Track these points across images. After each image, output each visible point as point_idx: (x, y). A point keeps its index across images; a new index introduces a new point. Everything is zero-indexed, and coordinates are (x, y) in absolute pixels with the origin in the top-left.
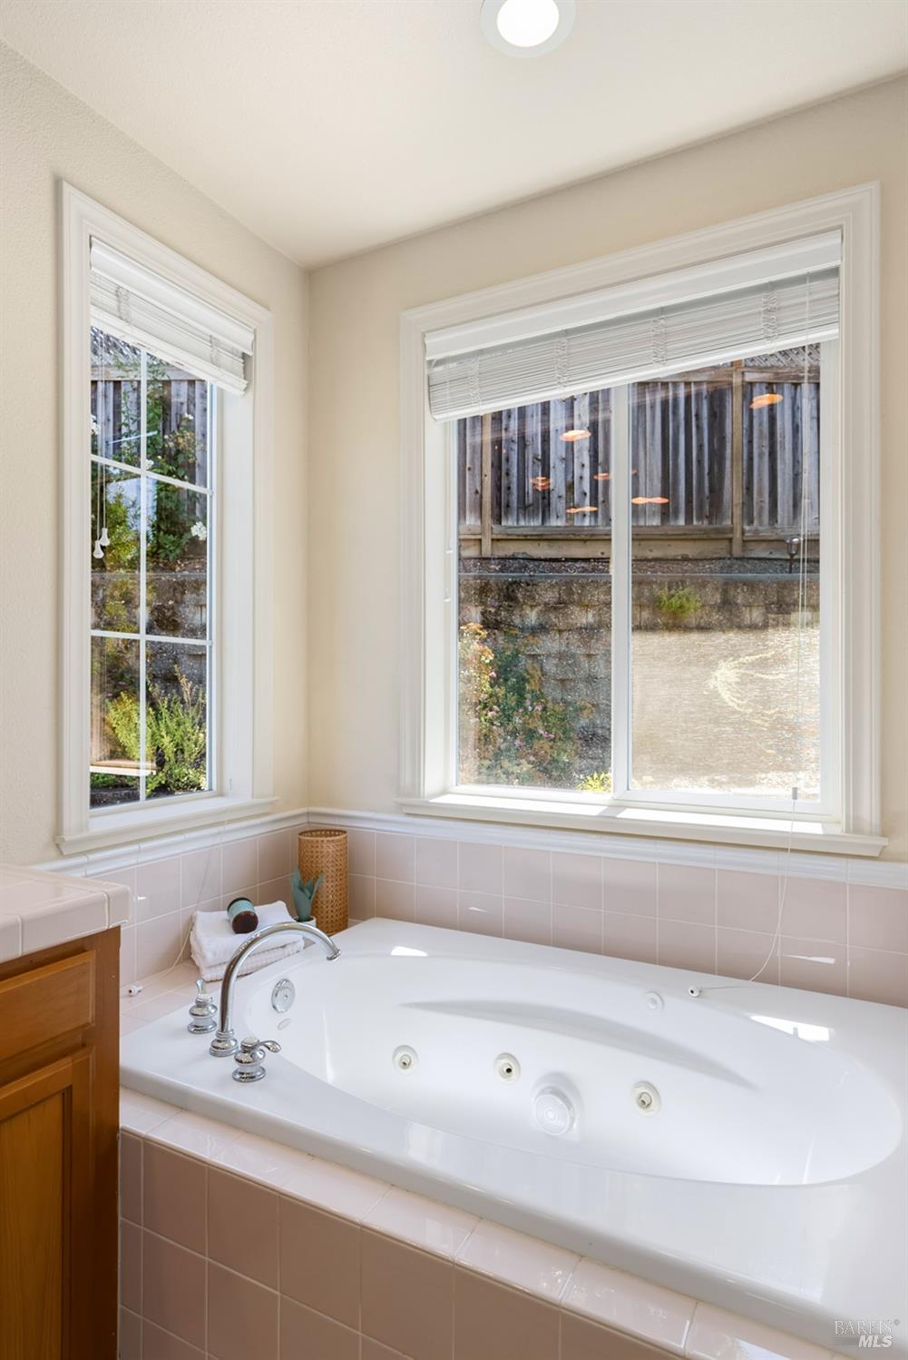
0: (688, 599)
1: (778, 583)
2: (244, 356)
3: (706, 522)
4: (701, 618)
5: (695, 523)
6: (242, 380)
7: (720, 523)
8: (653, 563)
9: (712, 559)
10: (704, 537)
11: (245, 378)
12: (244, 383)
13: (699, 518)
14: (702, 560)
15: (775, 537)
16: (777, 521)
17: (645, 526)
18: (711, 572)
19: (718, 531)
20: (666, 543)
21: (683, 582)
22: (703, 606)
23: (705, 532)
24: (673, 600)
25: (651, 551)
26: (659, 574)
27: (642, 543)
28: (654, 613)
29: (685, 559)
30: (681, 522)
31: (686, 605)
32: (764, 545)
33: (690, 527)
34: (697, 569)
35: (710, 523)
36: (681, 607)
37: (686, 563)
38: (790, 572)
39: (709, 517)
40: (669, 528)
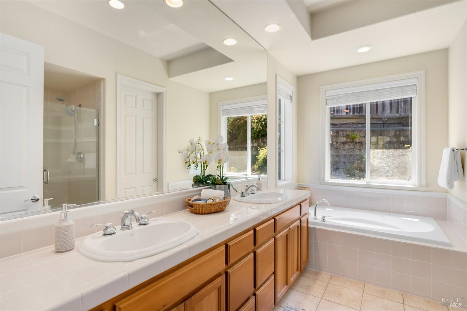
0: (357, 135)
1: (380, 130)
2: (290, 96)
3: (358, 114)
4: (360, 140)
5: (355, 114)
6: (290, 101)
7: (362, 114)
8: (344, 125)
9: (360, 124)
10: (358, 118)
11: (291, 100)
12: (291, 101)
13: (356, 113)
14: (358, 124)
15: (377, 117)
16: (378, 113)
17: (342, 115)
18: (361, 127)
19: (362, 116)
20: (347, 119)
21: (355, 130)
22: (360, 137)
23: (358, 116)
24: (353, 135)
25: (343, 121)
26: (348, 128)
27: (341, 119)
28: (347, 138)
29: (353, 124)
30: (352, 114)
31: (356, 136)
32: (375, 119)
33: (354, 115)
34: (357, 127)
35: (359, 114)
36: (355, 137)
37: (353, 125)
38: (383, 127)
39: (359, 113)
40: (348, 116)
